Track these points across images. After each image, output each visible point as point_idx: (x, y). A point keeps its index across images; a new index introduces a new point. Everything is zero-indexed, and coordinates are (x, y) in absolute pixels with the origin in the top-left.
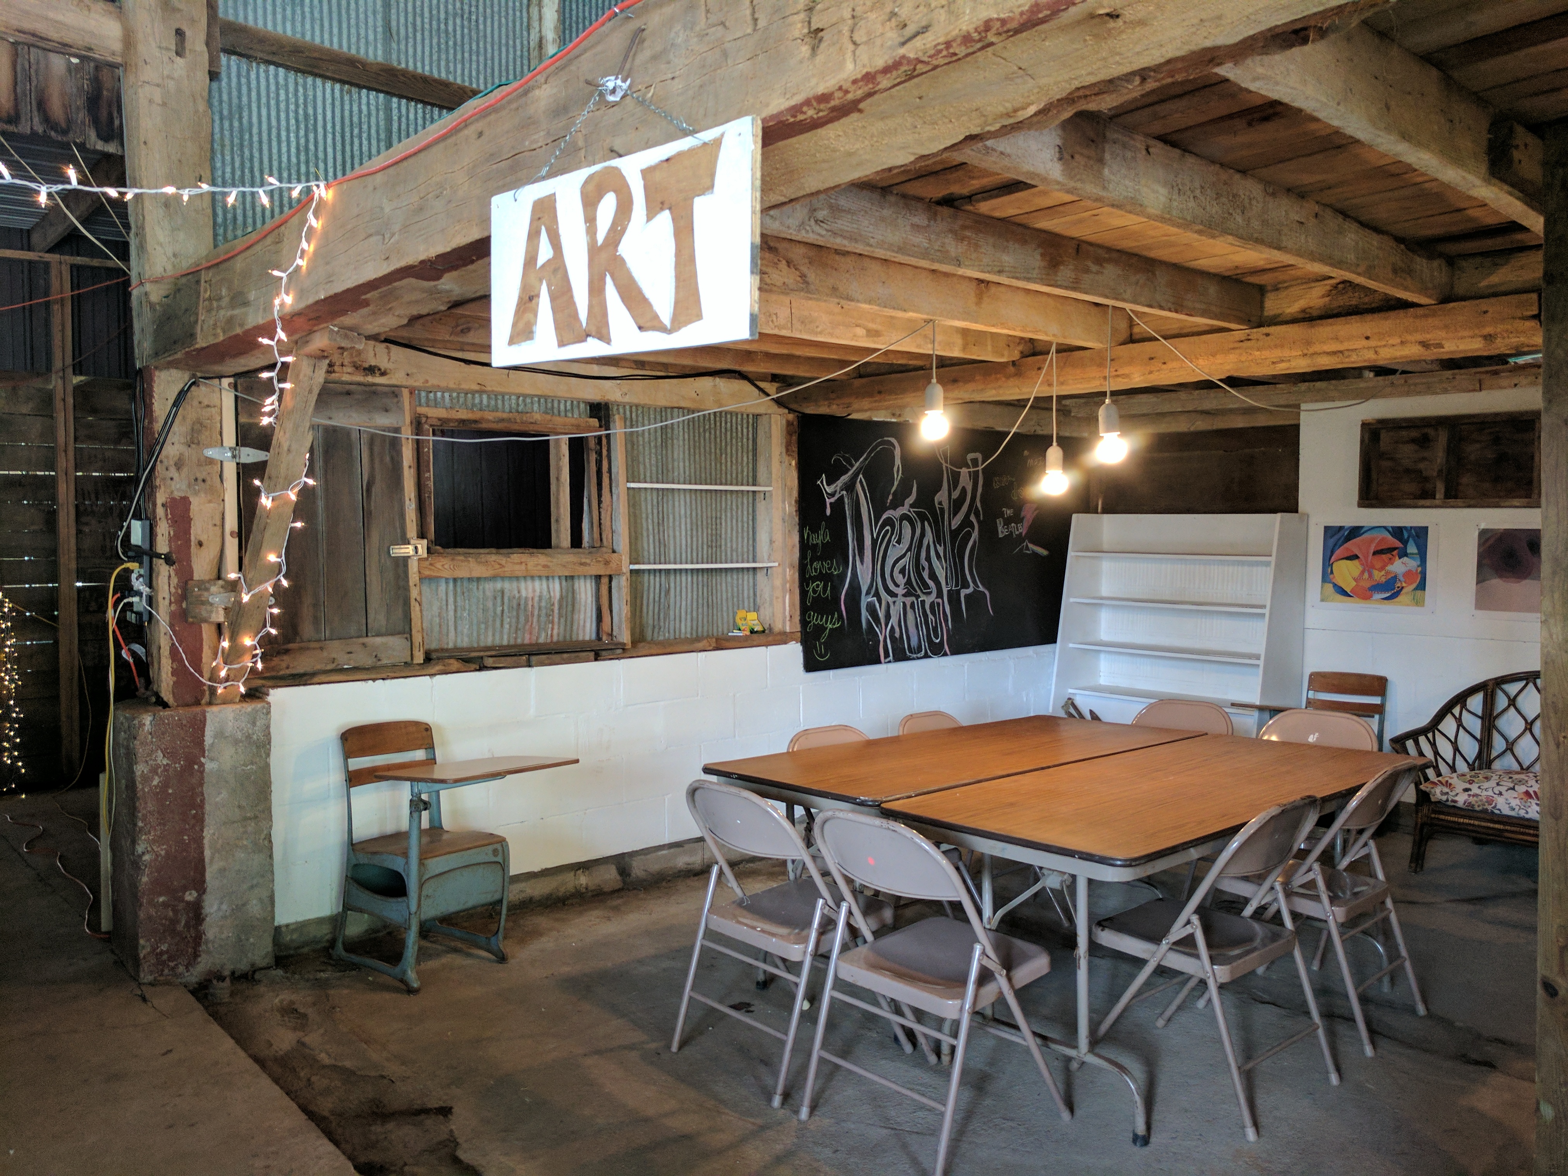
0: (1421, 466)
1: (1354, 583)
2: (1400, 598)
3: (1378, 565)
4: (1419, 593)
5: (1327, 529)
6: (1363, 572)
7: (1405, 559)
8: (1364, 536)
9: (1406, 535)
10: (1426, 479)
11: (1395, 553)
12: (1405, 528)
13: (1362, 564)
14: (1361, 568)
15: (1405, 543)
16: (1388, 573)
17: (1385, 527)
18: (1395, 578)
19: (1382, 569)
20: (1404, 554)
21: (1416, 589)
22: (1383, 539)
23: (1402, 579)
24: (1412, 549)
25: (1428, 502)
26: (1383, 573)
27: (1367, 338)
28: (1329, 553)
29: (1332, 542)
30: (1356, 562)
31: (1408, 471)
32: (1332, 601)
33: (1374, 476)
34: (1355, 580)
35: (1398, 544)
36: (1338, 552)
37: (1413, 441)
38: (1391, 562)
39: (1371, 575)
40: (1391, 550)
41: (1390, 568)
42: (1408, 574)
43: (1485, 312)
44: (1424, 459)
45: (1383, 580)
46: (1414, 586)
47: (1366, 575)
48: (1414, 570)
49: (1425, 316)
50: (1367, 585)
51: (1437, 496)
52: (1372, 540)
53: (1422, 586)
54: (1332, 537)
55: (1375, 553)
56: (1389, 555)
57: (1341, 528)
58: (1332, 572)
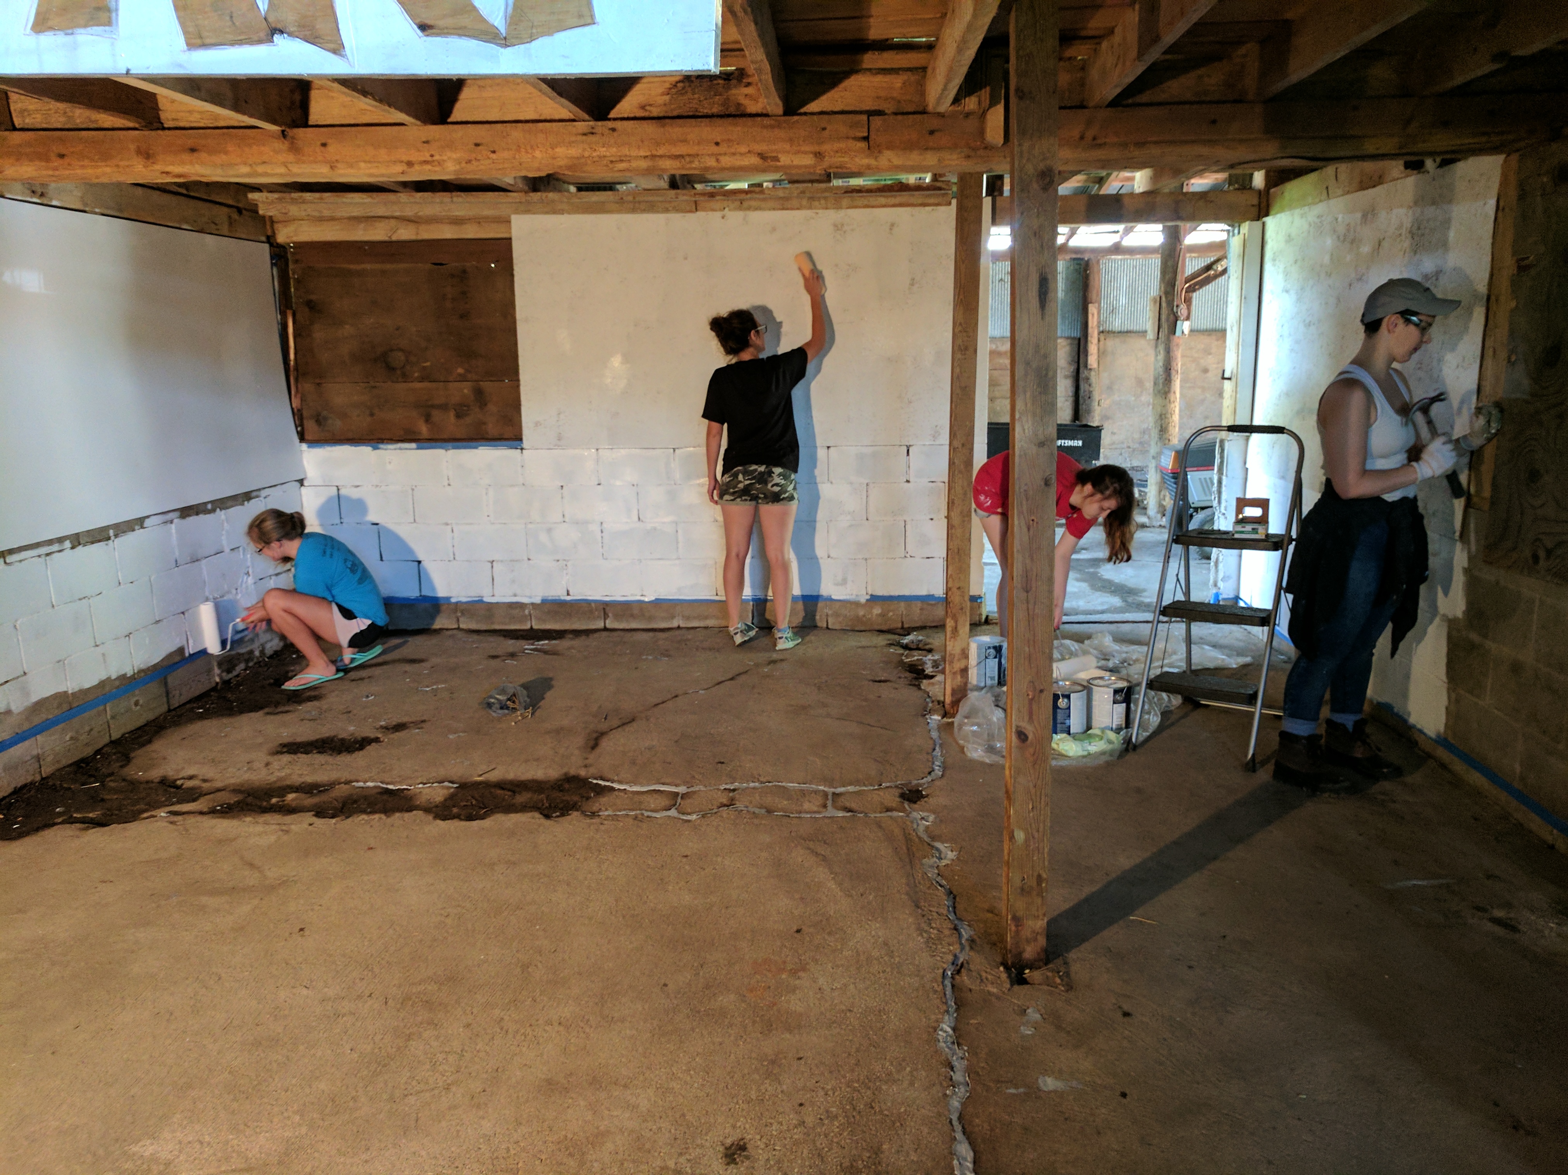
27: (717, 144)
43: (824, 129)
49: (772, 127)
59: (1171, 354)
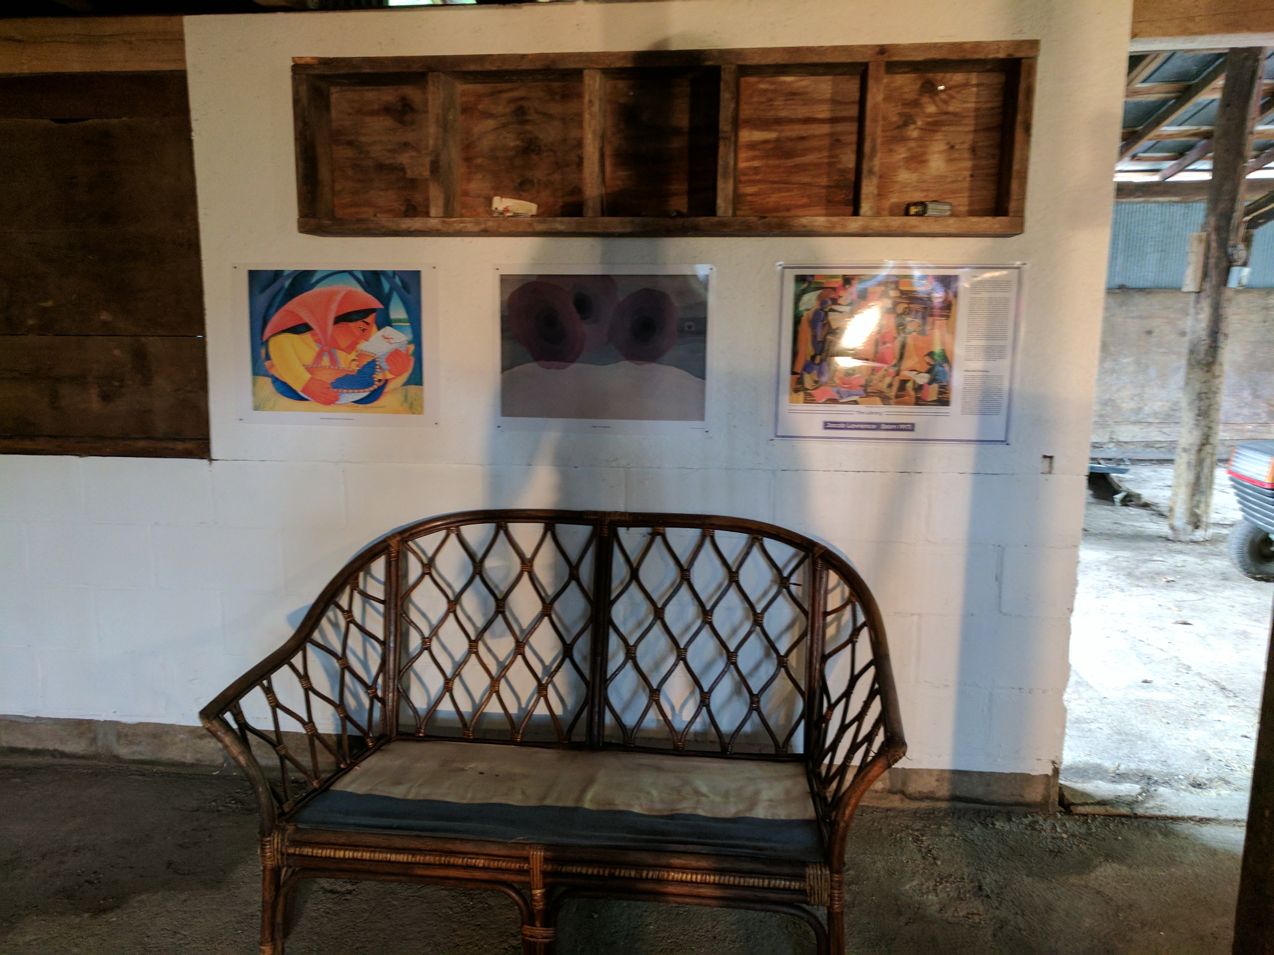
0: (404, 159)
1: (307, 376)
2: (383, 401)
3: (344, 342)
4: (412, 389)
5: (253, 275)
6: (319, 356)
7: (388, 330)
8: (317, 289)
9: (386, 286)
10: (413, 184)
11: (370, 319)
12: (383, 273)
13: (317, 341)
14: (316, 348)
15: (385, 300)
16: (361, 355)
17: (351, 273)
18: (372, 365)
19: (350, 348)
20: (384, 321)
21: (407, 383)
22: (348, 296)
23: (384, 365)
24: (397, 312)
25: (416, 223)
26: (353, 356)
28: (259, 323)
29: (263, 299)
30: (307, 336)
31: (381, 167)
32: (272, 409)
33: (324, 173)
34: (309, 369)
35: (376, 304)
36: (276, 320)
37: (387, 110)
38: (365, 335)
39: (334, 361)
40: (362, 314)
41: (364, 346)
42: (394, 356)
44: (406, 145)
45: (355, 368)
46: (404, 377)
47: (326, 361)
48: (403, 350)
50: (328, 377)
51: (433, 212)
52: (330, 296)
53: (417, 378)
54: (263, 290)
55: (339, 320)
56: (360, 323)
57: (277, 274)
58: (268, 357)
59: (1221, 312)
